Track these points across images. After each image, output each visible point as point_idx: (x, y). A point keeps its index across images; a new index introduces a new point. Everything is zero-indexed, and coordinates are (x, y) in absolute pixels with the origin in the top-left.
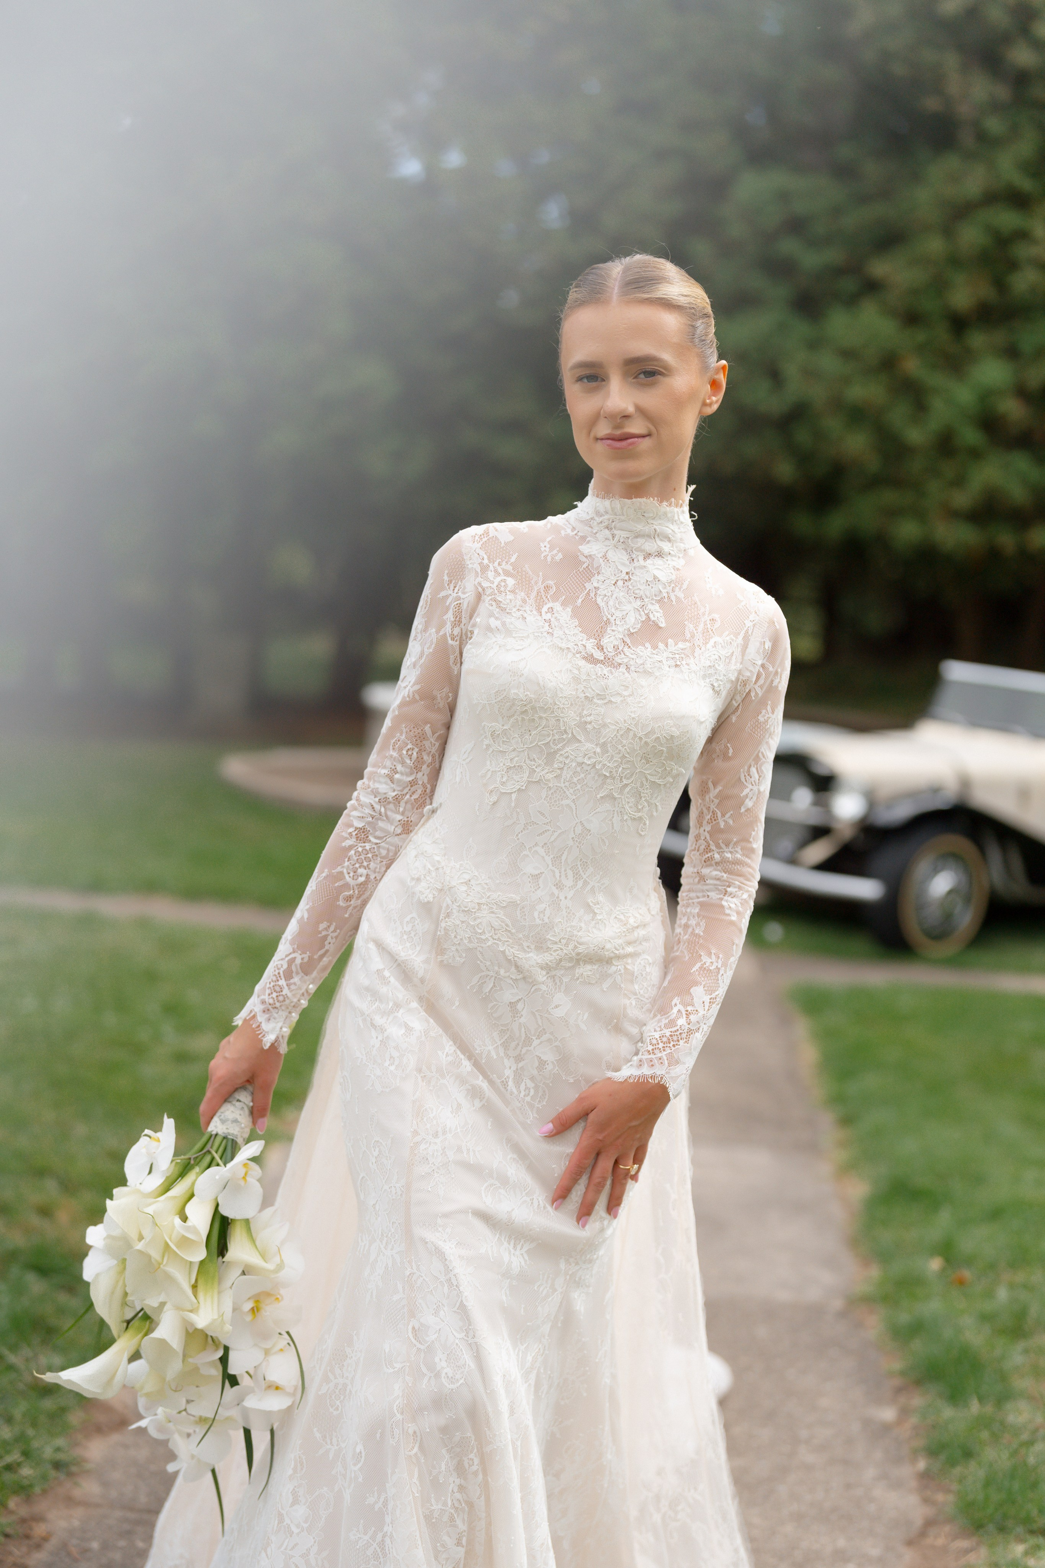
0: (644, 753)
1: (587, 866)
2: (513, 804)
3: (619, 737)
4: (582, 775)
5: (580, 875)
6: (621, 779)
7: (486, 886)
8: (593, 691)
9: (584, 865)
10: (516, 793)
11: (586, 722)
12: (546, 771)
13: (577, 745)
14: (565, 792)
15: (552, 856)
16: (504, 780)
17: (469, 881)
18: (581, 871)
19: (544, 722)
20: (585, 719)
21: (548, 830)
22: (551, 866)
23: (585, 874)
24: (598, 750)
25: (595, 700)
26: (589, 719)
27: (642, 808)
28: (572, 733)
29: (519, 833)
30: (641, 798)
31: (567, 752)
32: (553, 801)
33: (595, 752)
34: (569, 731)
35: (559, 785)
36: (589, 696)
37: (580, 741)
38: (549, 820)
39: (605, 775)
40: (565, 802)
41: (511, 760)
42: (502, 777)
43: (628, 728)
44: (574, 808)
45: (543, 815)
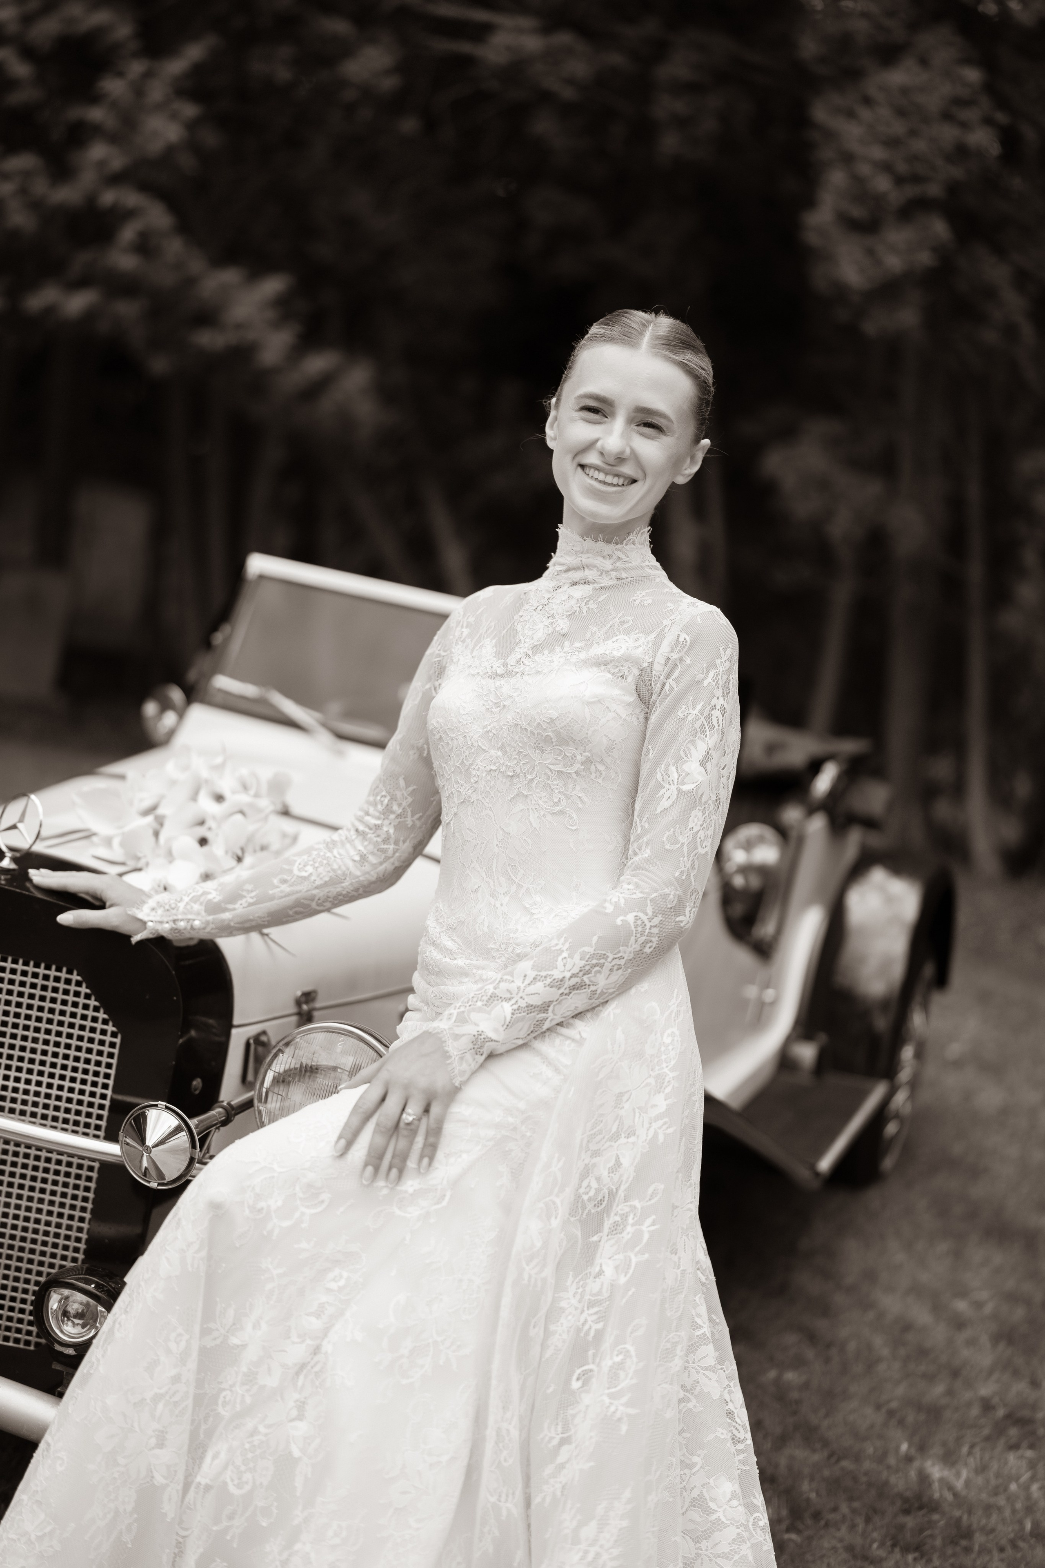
1: (516, 869)
4: (492, 782)
6: (525, 776)
8: (492, 702)
9: (513, 869)
11: (487, 732)
12: (467, 790)
15: (484, 868)
19: (455, 743)
20: (486, 729)
21: (478, 844)
23: (516, 878)
24: (500, 754)
25: (494, 710)
27: (558, 800)
28: (478, 745)
30: (553, 790)
31: (477, 764)
33: (497, 756)
34: (475, 744)
36: (489, 708)
39: (512, 776)
40: (485, 812)
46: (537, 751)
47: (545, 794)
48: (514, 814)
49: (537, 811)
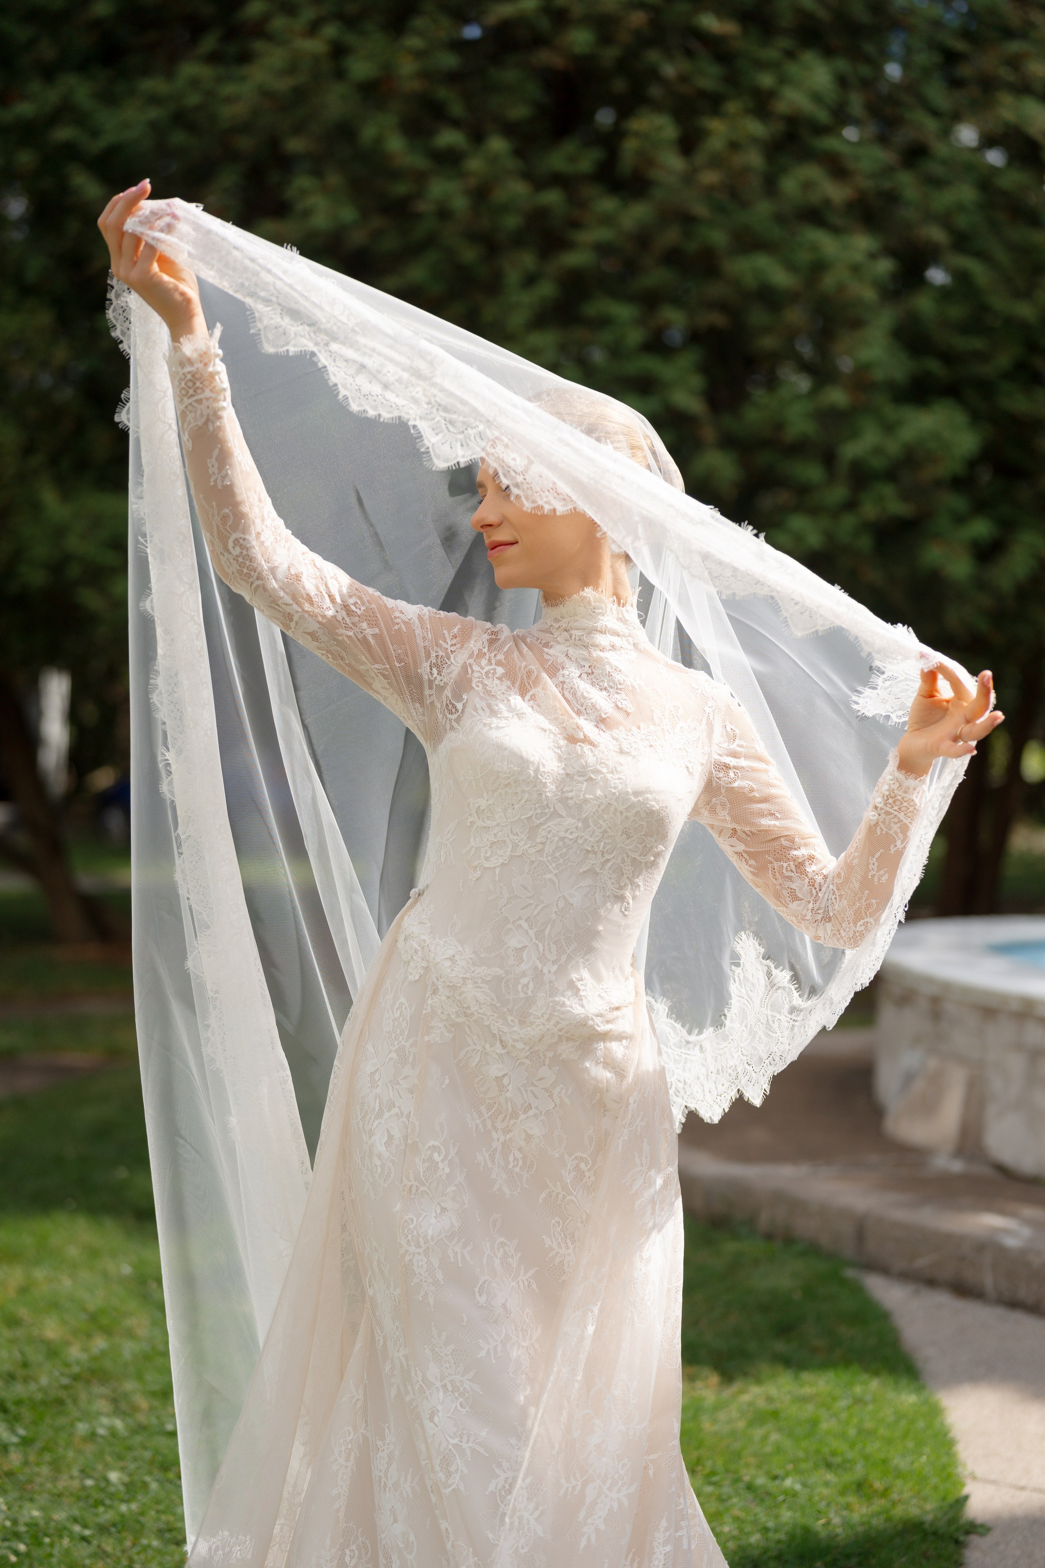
0: (625, 828)
1: (570, 941)
2: (497, 879)
3: (600, 812)
4: (564, 850)
5: (564, 949)
6: (603, 854)
7: (471, 961)
8: (574, 768)
9: (567, 940)
10: (500, 867)
11: (567, 798)
12: (529, 845)
13: (559, 820)
14: (547, 866)
15: (535, 930)
16: (488, 855)
17: (454, 956)
18: (565, 946)
19: (526, 796)
20: (566, 795)
21: (532, 904)
22: (534, 940)
23: (568, 949)
24: (580, 825)
25: (576, 777)
26: (570, 795)
27: (625, 885)
28: (554, 808)
29: (503, 907)
30: (623, 874)
31: (549, 826)
32: (536, 875)
33: (577, 827)
34: (551, 806)
35: (541, 859)
36: (569, 772)
37: (562, 817)
38: (533, 894)
39: (587, 850)
40: (548, 876)
41: (495, 835)
42: (486, 852)
43: (609, 803)
44: (556, 881)
45: (526, 889)
46: (624, 836)
47: (615, 876)
48: (581, 887)
49: (604, 890)
